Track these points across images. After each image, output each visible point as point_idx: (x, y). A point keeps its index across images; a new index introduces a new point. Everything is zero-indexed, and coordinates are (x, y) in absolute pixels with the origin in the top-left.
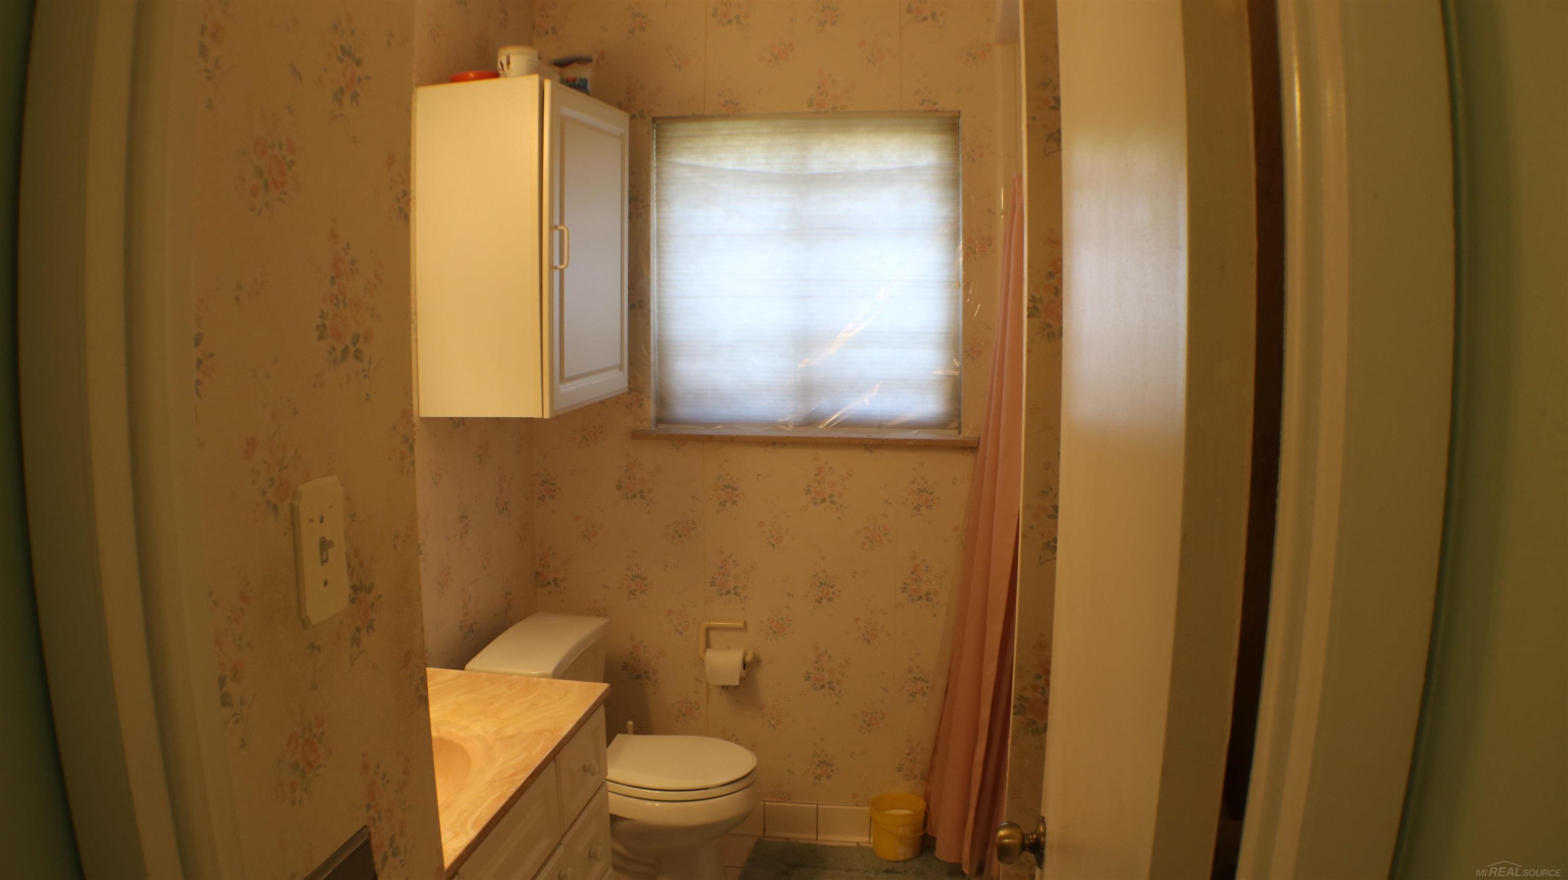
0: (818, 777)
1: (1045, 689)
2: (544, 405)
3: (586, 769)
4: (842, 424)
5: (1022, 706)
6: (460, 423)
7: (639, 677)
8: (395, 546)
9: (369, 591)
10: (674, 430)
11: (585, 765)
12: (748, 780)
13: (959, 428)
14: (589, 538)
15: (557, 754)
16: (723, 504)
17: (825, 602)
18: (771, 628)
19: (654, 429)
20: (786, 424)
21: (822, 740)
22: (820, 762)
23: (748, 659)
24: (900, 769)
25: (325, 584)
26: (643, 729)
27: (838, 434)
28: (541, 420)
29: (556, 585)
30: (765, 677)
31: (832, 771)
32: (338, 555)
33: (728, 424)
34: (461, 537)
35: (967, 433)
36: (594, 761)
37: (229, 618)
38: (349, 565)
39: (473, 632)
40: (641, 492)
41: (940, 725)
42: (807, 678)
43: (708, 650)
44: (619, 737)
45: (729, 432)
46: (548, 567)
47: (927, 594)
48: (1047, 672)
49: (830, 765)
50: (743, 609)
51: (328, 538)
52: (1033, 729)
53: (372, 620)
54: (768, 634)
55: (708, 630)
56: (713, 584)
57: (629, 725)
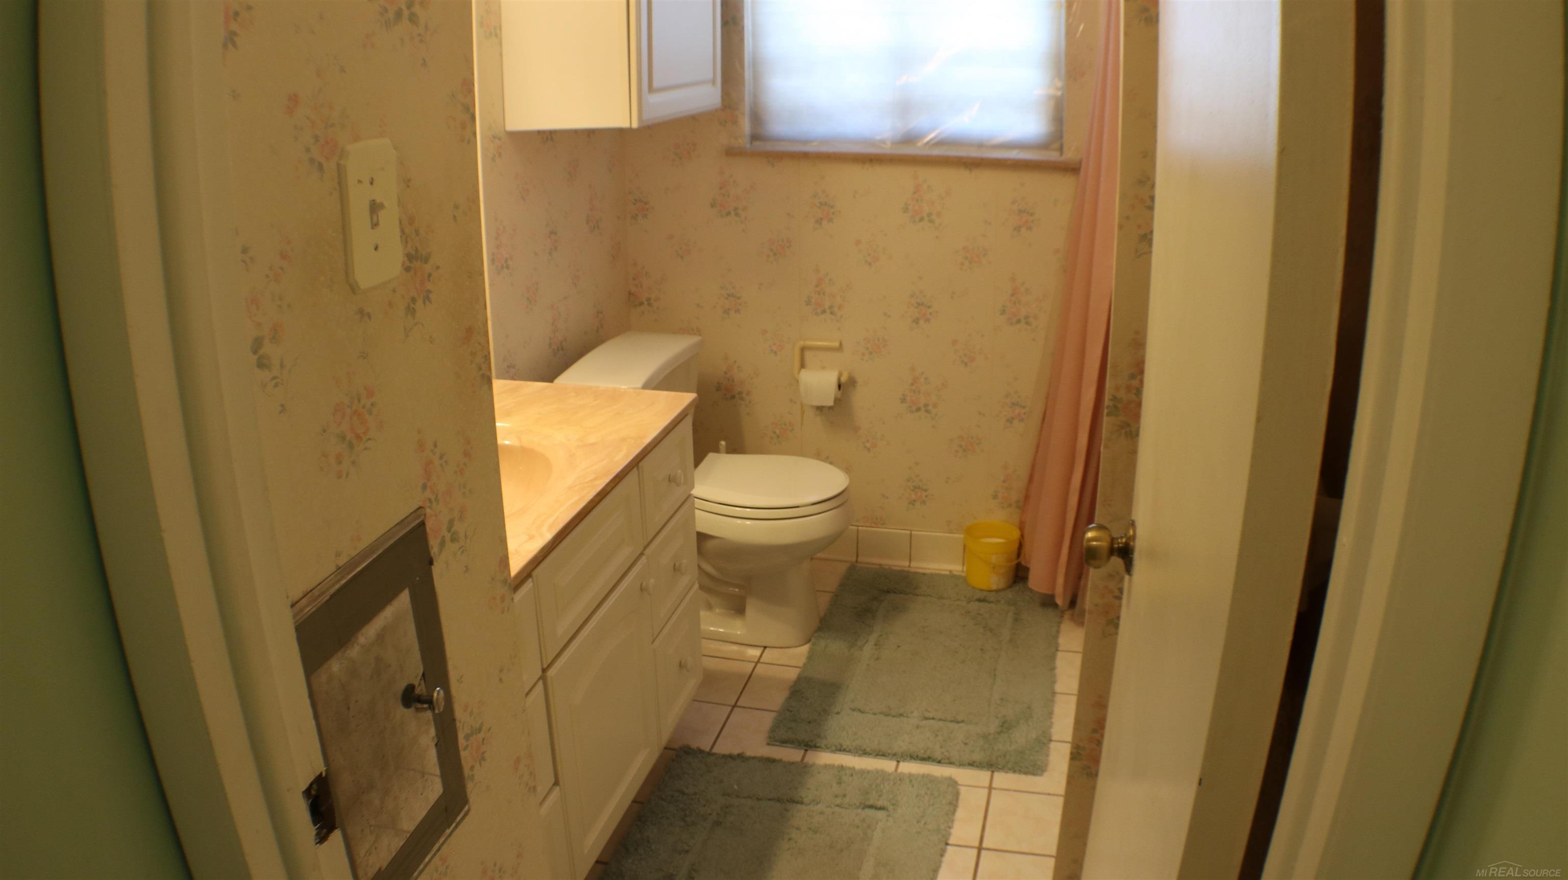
0: (913, 503)
1: (1139, 391)
2: (632, 112)
3: (671, 480)
4: (940, 143)
5: (1115, 407)
6: (548, 137)
7: (733, 397)
8: (455, 217)
9: (426, 260)
10: (769, 147)
11: (670, 475)
12: (839, 500)
13: (1061, 149)
14: (682, 257)
15: (640, 461)
16: (819, 221)
17: (922, 322)
18: (867, 349)
19: (748, 146)
20: (883, 142)
21: (917, 464)
22: (915, 487)
23: (844, 379)
24: (995, 497)
25: (376, 249)
26: (737, 447)
27: (936, 152)
28: (630, 130)
29: (649, 305)
30: (860, 398)
31: (926, 496)
32: (390, 218)
33: (825, 141)
34: (550, 254)
35: (1069, 155)
36: (679, 471)
37: (267, 276)
38: (403, 232)
39: (562, 349)
40: (736, 209)
41: (1037, 452)
42: (903, 400)
43: (803, 372)
44: (711, 456)
45: (824, 149)
46: (641, 287)
47: (1027, 317)
48: (1141, 372)
49: (925, 490)
50: (839, 329)
51: (378, 201)
52: (1126, 432)
53: (429, 291)
54: (863, 354)
55: (803, 350)
56: (808, 303)
57: (721, 444)
